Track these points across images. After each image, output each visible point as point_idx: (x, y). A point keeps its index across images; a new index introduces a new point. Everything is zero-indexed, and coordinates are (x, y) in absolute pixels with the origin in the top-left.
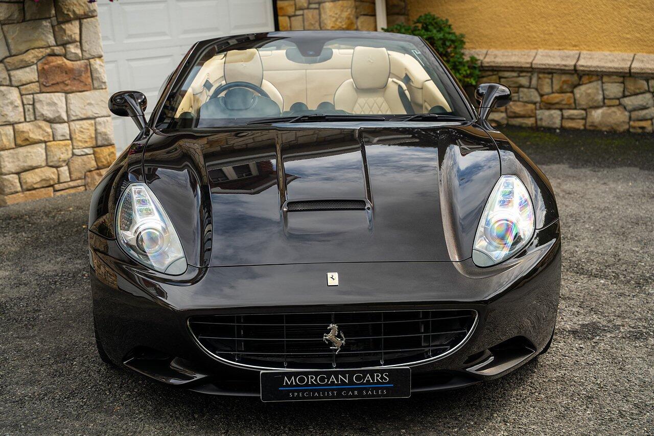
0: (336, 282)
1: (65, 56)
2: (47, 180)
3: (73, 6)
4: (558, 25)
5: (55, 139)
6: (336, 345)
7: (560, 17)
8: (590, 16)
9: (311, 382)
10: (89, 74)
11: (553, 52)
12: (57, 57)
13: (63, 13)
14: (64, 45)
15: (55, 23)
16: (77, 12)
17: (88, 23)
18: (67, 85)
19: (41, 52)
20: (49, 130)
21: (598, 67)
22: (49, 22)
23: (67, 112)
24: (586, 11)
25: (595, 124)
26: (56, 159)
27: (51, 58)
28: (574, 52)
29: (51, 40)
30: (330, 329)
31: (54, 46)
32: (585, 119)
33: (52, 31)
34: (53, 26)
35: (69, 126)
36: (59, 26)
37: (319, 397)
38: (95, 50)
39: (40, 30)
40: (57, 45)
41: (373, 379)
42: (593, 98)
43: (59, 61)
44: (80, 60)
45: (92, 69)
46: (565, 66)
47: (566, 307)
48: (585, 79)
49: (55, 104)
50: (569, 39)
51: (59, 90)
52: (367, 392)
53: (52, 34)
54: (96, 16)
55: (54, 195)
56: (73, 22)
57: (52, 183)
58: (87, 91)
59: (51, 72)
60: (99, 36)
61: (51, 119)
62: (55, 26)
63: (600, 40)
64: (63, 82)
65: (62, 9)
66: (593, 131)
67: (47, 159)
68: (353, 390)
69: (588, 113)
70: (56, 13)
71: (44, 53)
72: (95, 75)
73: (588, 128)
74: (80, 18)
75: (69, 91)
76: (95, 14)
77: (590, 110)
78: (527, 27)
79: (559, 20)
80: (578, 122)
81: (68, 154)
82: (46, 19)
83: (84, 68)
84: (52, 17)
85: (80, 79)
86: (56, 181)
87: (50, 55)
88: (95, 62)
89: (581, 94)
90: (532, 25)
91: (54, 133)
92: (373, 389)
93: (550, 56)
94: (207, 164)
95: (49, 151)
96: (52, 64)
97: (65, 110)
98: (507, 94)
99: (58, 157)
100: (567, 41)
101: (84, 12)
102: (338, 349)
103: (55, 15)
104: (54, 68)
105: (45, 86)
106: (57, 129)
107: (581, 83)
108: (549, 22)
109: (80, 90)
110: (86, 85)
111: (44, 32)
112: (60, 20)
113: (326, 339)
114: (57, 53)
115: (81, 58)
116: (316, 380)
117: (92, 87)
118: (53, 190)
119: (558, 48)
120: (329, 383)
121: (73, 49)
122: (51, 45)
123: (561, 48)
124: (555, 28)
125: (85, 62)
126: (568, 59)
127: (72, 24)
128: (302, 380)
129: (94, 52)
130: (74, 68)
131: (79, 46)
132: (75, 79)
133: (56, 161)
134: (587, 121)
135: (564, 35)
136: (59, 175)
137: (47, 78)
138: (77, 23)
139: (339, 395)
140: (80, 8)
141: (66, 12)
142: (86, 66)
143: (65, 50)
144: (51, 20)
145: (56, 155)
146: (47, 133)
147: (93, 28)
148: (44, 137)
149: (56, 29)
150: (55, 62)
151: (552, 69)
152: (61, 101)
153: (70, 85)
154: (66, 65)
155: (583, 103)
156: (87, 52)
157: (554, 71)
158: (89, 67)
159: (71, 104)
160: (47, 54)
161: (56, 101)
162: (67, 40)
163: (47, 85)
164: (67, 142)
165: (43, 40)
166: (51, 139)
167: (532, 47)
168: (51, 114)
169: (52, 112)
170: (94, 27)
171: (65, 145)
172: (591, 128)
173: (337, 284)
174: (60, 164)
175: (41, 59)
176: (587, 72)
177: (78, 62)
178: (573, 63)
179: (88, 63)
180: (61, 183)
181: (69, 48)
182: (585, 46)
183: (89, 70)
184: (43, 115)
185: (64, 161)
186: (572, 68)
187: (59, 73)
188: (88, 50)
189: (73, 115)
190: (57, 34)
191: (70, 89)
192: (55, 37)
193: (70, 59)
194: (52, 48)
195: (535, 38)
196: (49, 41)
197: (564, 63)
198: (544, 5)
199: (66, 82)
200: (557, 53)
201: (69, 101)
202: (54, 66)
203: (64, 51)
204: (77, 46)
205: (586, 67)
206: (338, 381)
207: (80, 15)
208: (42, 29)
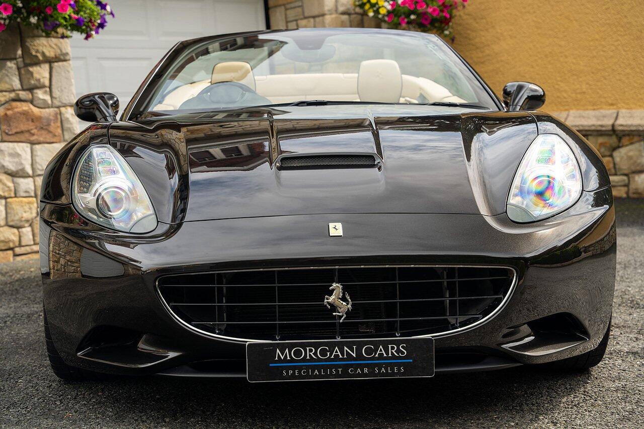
0: (340, 232)
1: (32, 102)
2: (6, 242)
3: (43, 47)
4: (591, 83)
5: (18, 195)
6: (340, 311)
7: (593, 73)
8: (628, 71)
9: (310, 355)
10: (59, 124)
11: (587, 112)
12: (23, 103)
13: (31, 54)
14: (31, 90)
15: (21, 65)
16: (47, 54)
17: (59, 67)
18: (33, 135)
19: (5, 96)
20: (11, 185)
21: (640, 125)
22: (14, 64)
23: (32, 165)
24: (622, 65)
25: (640, 191)
26: (17, 218)
27: (14, 104)
28: (612, 112)
29: (16, 84)
30: (333, 290)
31: (20, 90)
32: (627, 185)
33: (17, 73)
34: (19, 69)
35: (34, 182)
36: (26, 68)
37: (320, 376)
38: (67, 98)
39: (4, 71)
40: (23, 90)
41: (387, 353)
42: (635, 162)
43: (25, 107)
44: (49, 107)
45: (63, 119)
46: (602, 126)
47: (621, 334)
48: (625, 140)
49: (18, 155)
50: (605, 98)
51: (23, 139)
52: (380, 370)
53: (18, 77)
54: (69, 60)
55: (14, 259)
56: (43, 65)
57: (11, 245)
58: (56, 142)
59: (15, 118)
60: (71, 82)
61: (13, 172)
62: (21, 68)
63: (640, 96)
64: (29, 131)
65: (29, 50)
66: (638, 199)
67: (6, 218)
68: (362, 367)
69: (631, 179)
70: (22, 54)
71: (8, 97)
72: (66, 125)
73: (631, 195)
74: (50, 61)
75: (35, 142)
76: (67, 58)
77: (633, 175)
78: (557, 87)
79: (592, 77)
80: (619, 190)
81: (31, 213)
82: (11, 59)
83: (53, 117)
84: (18, 58)
85: (49, 129)
86: (17, 244)
87: (14, 100)
88: (66, 110)
89: (622, 158)
90: (562, 84)
91: (16, 188)
92: (387, 365)
93: (584, 117)
94: (188, 147)
95: (10, 208)
96: (16, 110)
97: (30, 162)
98: (539, 94)
99: (20, 215)
100: (603, 100)
101: (55, 55)
102: (343, 316)
103: (21, 56)
104: (19, 115)
105: (7, 134)
106: (20, 183)
107: (621, 145)
108: (581, 79)
109: (48, 141)
110: (55, 136)
111: (9, 74)
112: (28, 61)
113: (328, 303)
114: (22, 99)
115: (50, 106)
116: (315, 354)
117: (62, 139)
118: (12, 255)
119: (591, 108)
120: (332, 357)
121: (41, 95)
122: (15, 88)
123: (595, 108)
124: (588, 86)
125: (55, 111)
126: (605, 119)
127: (40, 67)
128: (298, 353)
129: (66, 99)
130: (42, 116)
131: (48, 93)
132: (42, 128)
133: (17, 220)
134: (630, 188)
135: (598, 93)
136: (20, 237)
137: (10, 126)
138: (46, 67)
139: (345, 373)
140: (52, 50)
141: (34, 53)
142: (56, 114)
143: (32, 95)
144: (17, 62)
145: (17, 214)
146: (9, 187)
147: (65, 73)
148: (4, 192)
149: (23, 71)
150: (20, 108)
151: (586, 131)
152: (25, 152)
153: (37, 135)
154: (32, 112)
155: (624, 167)
156: (58, 99)
157: (589, 133)
158: (59, 117)
159: (37, 156)
160: (10, 99)
161: (20, 152)
162: (34, 84)
163: (10, 133)
164: (31, 199)
165: (6, 83)
166: (13, 195)
167: (561, 108)
168: (13, 166)
169: (14, 164)
170: (67, 73)
171: (29, 203)
172: (635, 196)
173: (341, 234)
174: (22, 224)
175: (4, 104)
176: (626, 132)
177: (47, 110)
178: (611, 122)
179: (59, 112)
180: (23, 246)
181: (37, 93)
182: (623, 105)
183: (59, 120)
184: (3, 166)
185: (27, 221)
186: (610, 128)
187: (24, 120)
188: (59, 97)
189: (39, 169)
190: (23, 77)
191: (37, 139)
192: (20, 80)
193: (38, 106)
194: (18, 92)
195: (565, 98)
196: (14, 84)
197: (600, 123)
198: (574, 61)
199: (32, 132)
200: (591, 113)
201: (35, 153)
202: (18, 112)
203: (30, 96)
204: (45, 92)
205: (626, 126)
206: (343, 355)
207: (49, 57)
208: (6, 70)
